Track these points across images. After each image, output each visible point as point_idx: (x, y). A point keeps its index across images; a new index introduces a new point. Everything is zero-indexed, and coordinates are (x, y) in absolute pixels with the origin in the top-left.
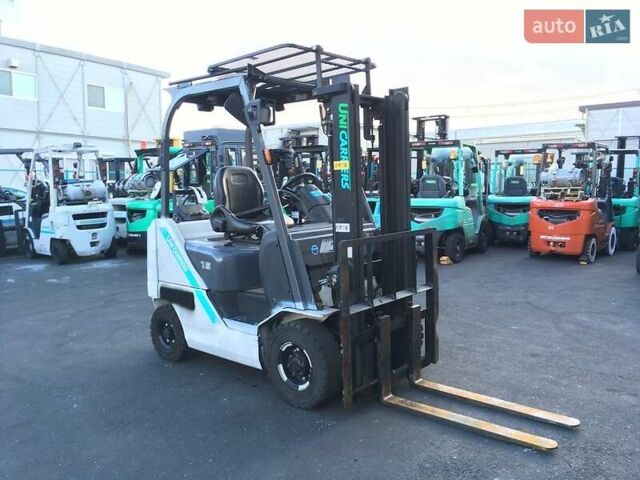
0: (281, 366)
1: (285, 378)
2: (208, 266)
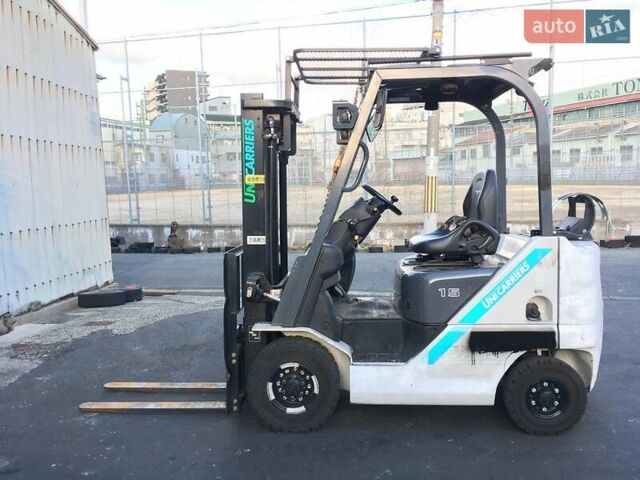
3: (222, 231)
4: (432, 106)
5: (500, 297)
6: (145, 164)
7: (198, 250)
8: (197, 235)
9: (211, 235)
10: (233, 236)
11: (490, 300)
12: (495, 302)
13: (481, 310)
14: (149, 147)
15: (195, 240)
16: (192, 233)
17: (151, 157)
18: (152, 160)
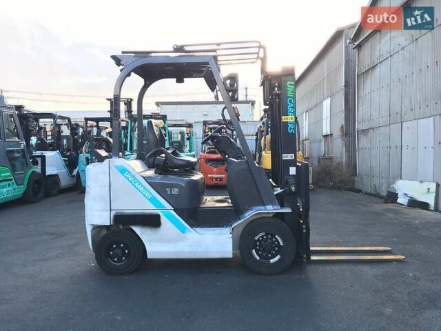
0: (254, 251)
1: (258, 258)
2: (175, 191)
4: (180, 80)
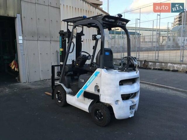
3: (159, 64)
5: (90, 84)
6: (167, 42)
7: (150, 69)
8: (151, 64)
9: (155, 65)
10: (162, 65)
11: (88, 84)
12: (89, 85)
13: (86, 87)
14: (169, 37)
15: (151, 66)
16: (150, 63)
17: (170, 40)
18: (170, 41)
